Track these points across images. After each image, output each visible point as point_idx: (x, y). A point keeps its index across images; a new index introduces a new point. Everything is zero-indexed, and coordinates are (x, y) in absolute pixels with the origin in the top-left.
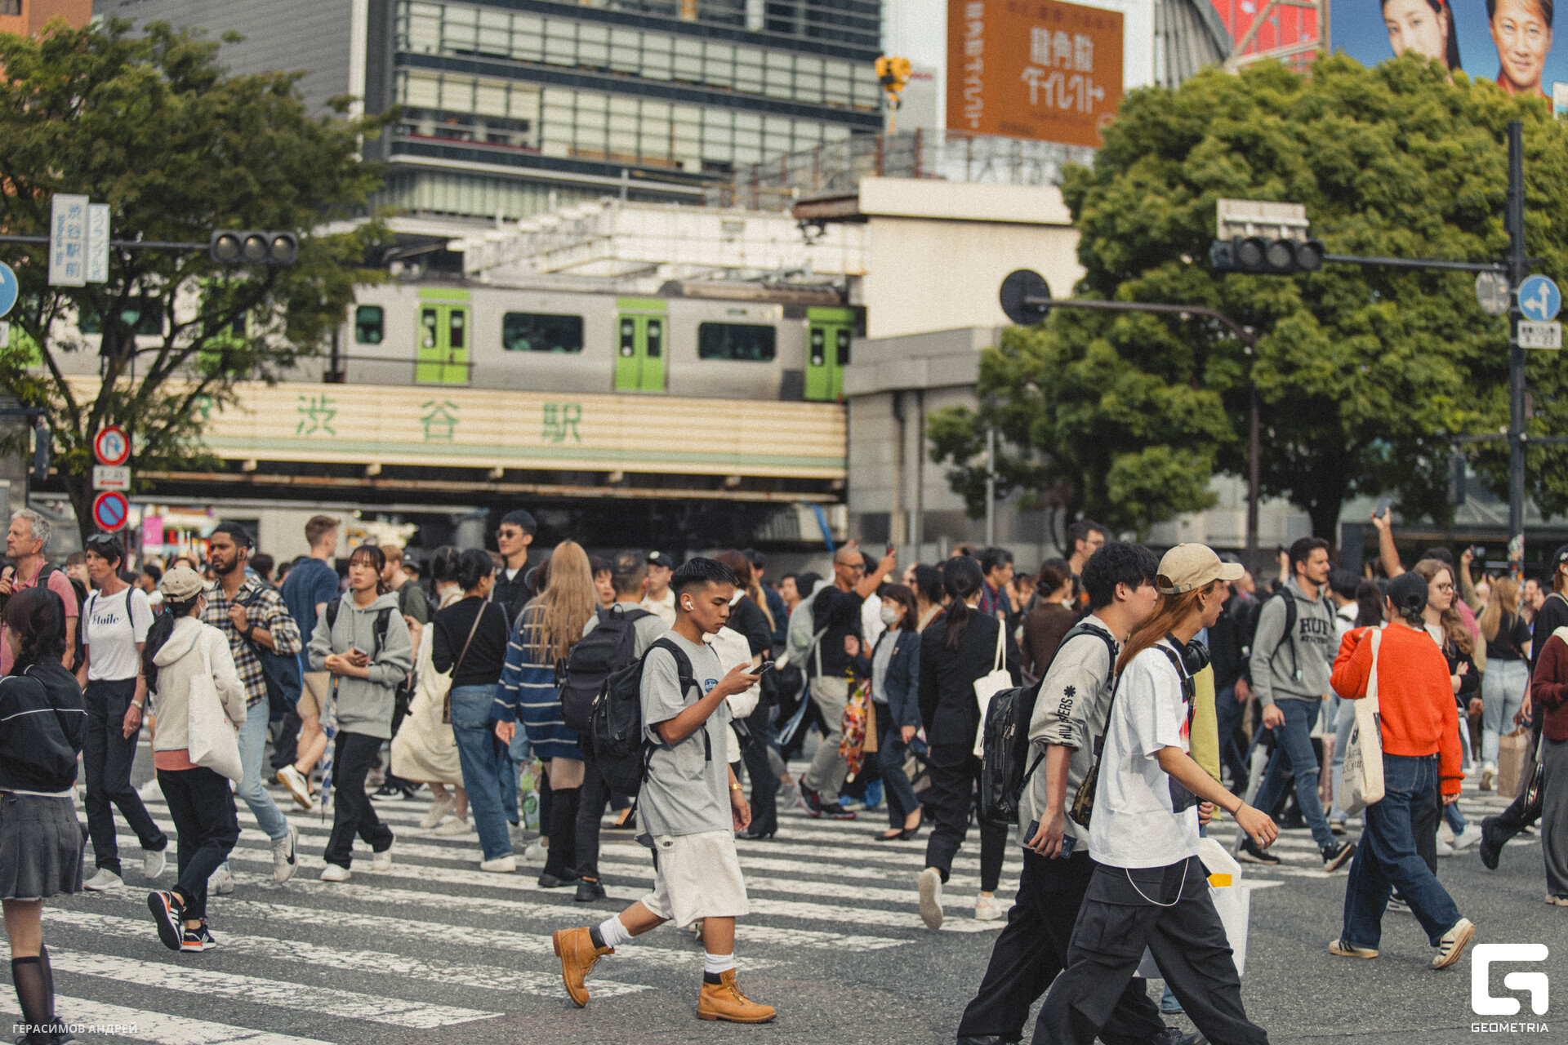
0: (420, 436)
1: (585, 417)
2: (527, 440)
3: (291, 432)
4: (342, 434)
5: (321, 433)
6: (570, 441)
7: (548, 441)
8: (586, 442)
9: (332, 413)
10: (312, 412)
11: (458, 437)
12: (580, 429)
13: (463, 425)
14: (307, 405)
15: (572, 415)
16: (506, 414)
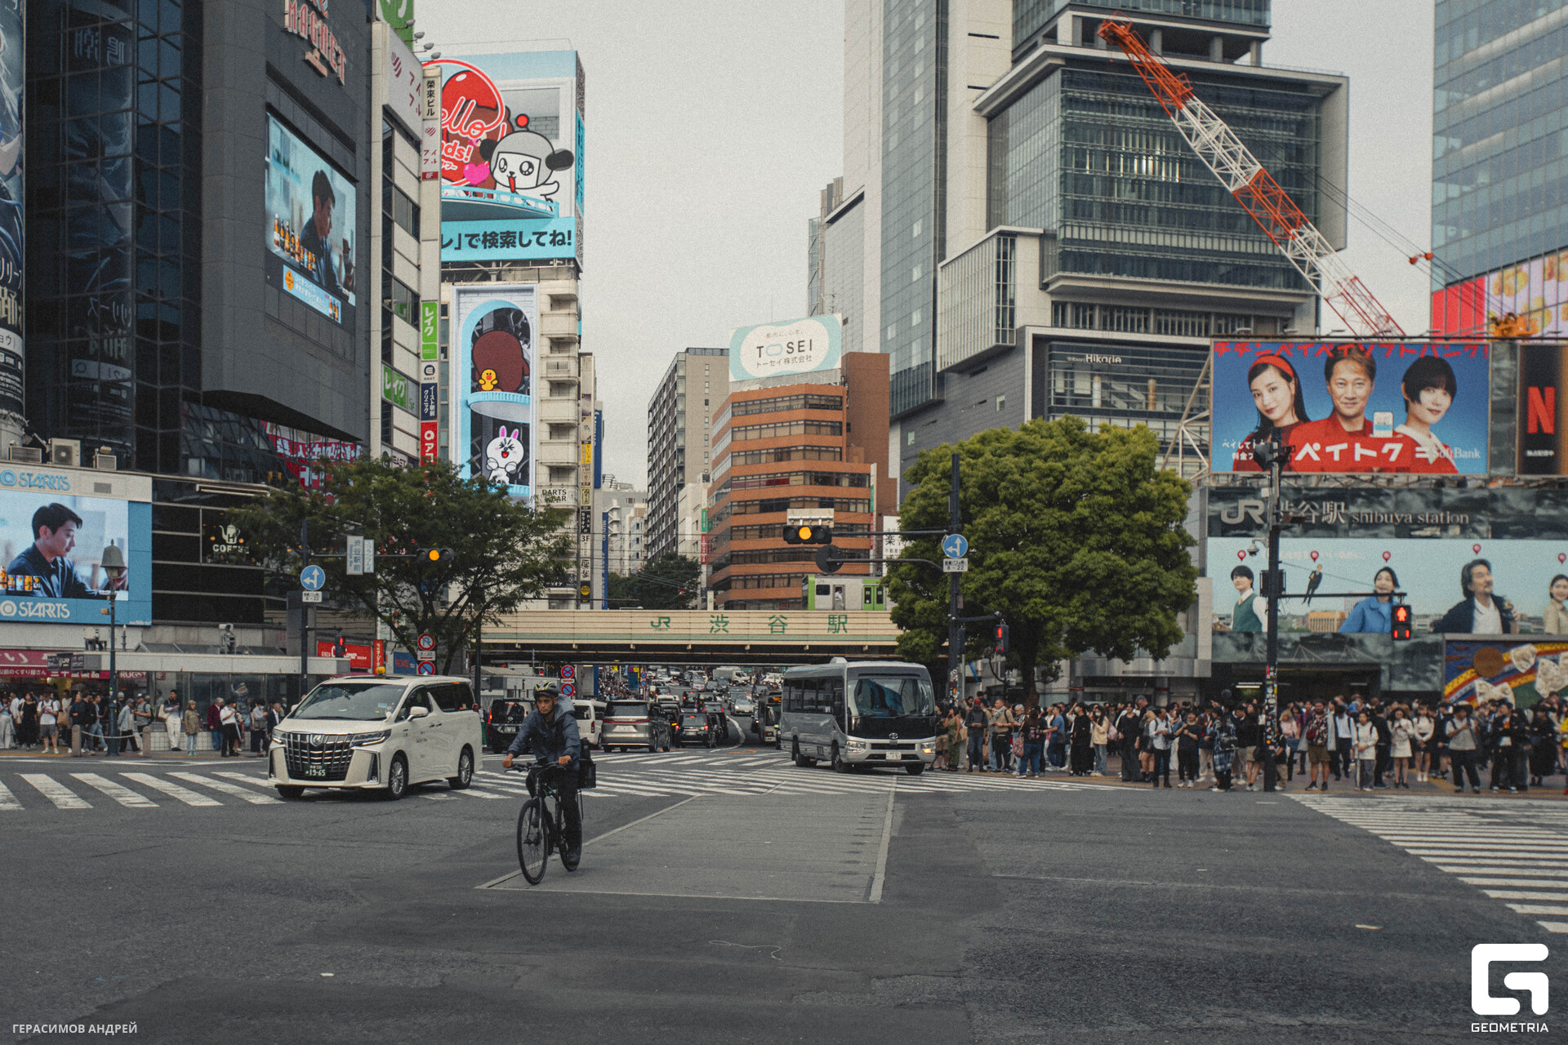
0: (769, 632)
1: (849, 621)
2: (821, 632)
3: (708, 632)
4: (731, 632)
5: (721, 632)
6: (842, 632)
7: (831, 633)
8: (849, 632)
9: (727, 623)
10: (717, 622)
11: (787, 632)
12: (847, 626)
13: (789, 626)
14: (715, 619)
15: (843, 620)
16: (810, 621)
